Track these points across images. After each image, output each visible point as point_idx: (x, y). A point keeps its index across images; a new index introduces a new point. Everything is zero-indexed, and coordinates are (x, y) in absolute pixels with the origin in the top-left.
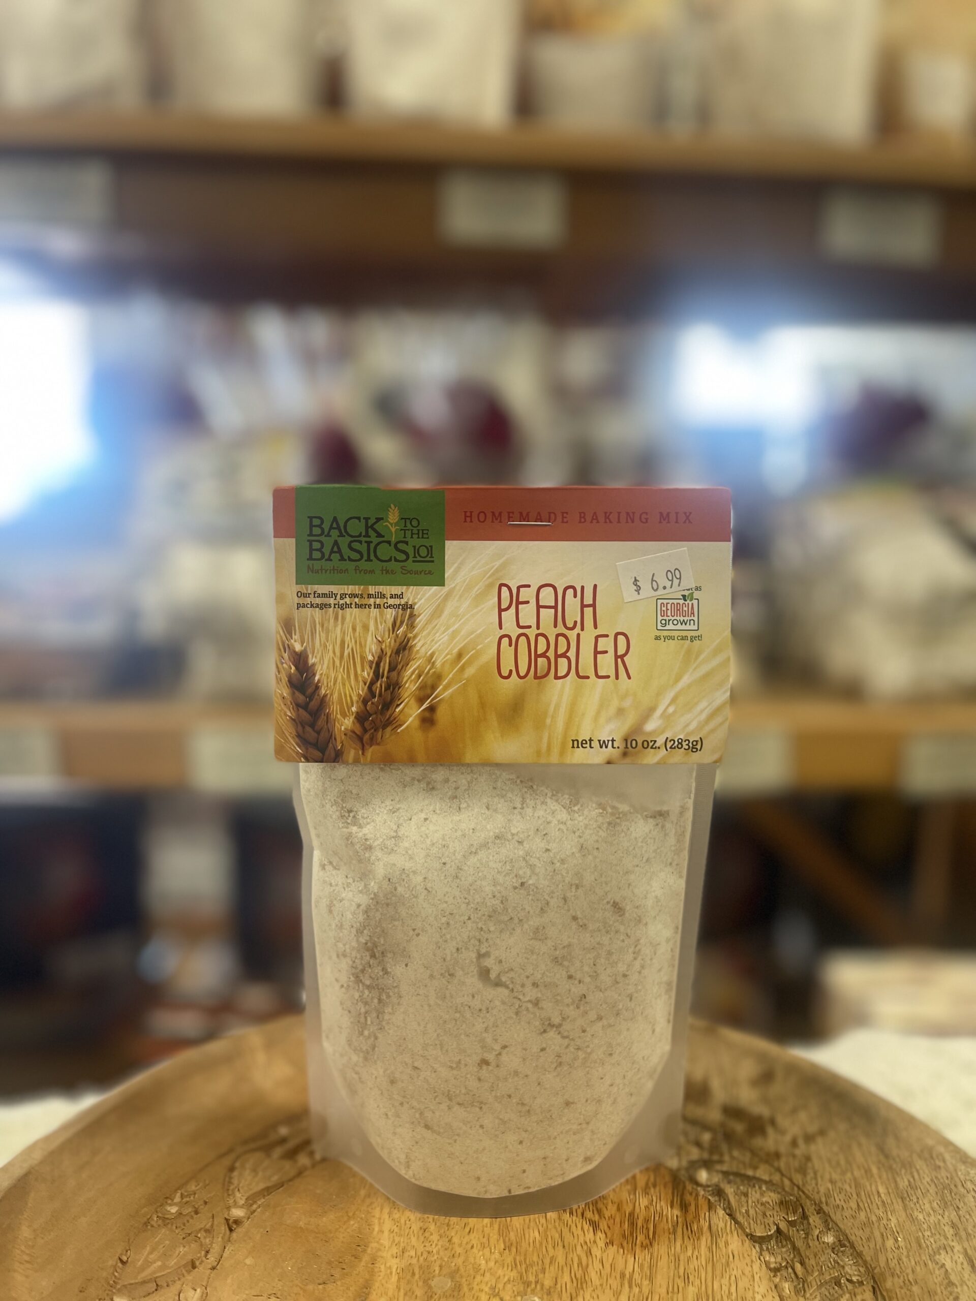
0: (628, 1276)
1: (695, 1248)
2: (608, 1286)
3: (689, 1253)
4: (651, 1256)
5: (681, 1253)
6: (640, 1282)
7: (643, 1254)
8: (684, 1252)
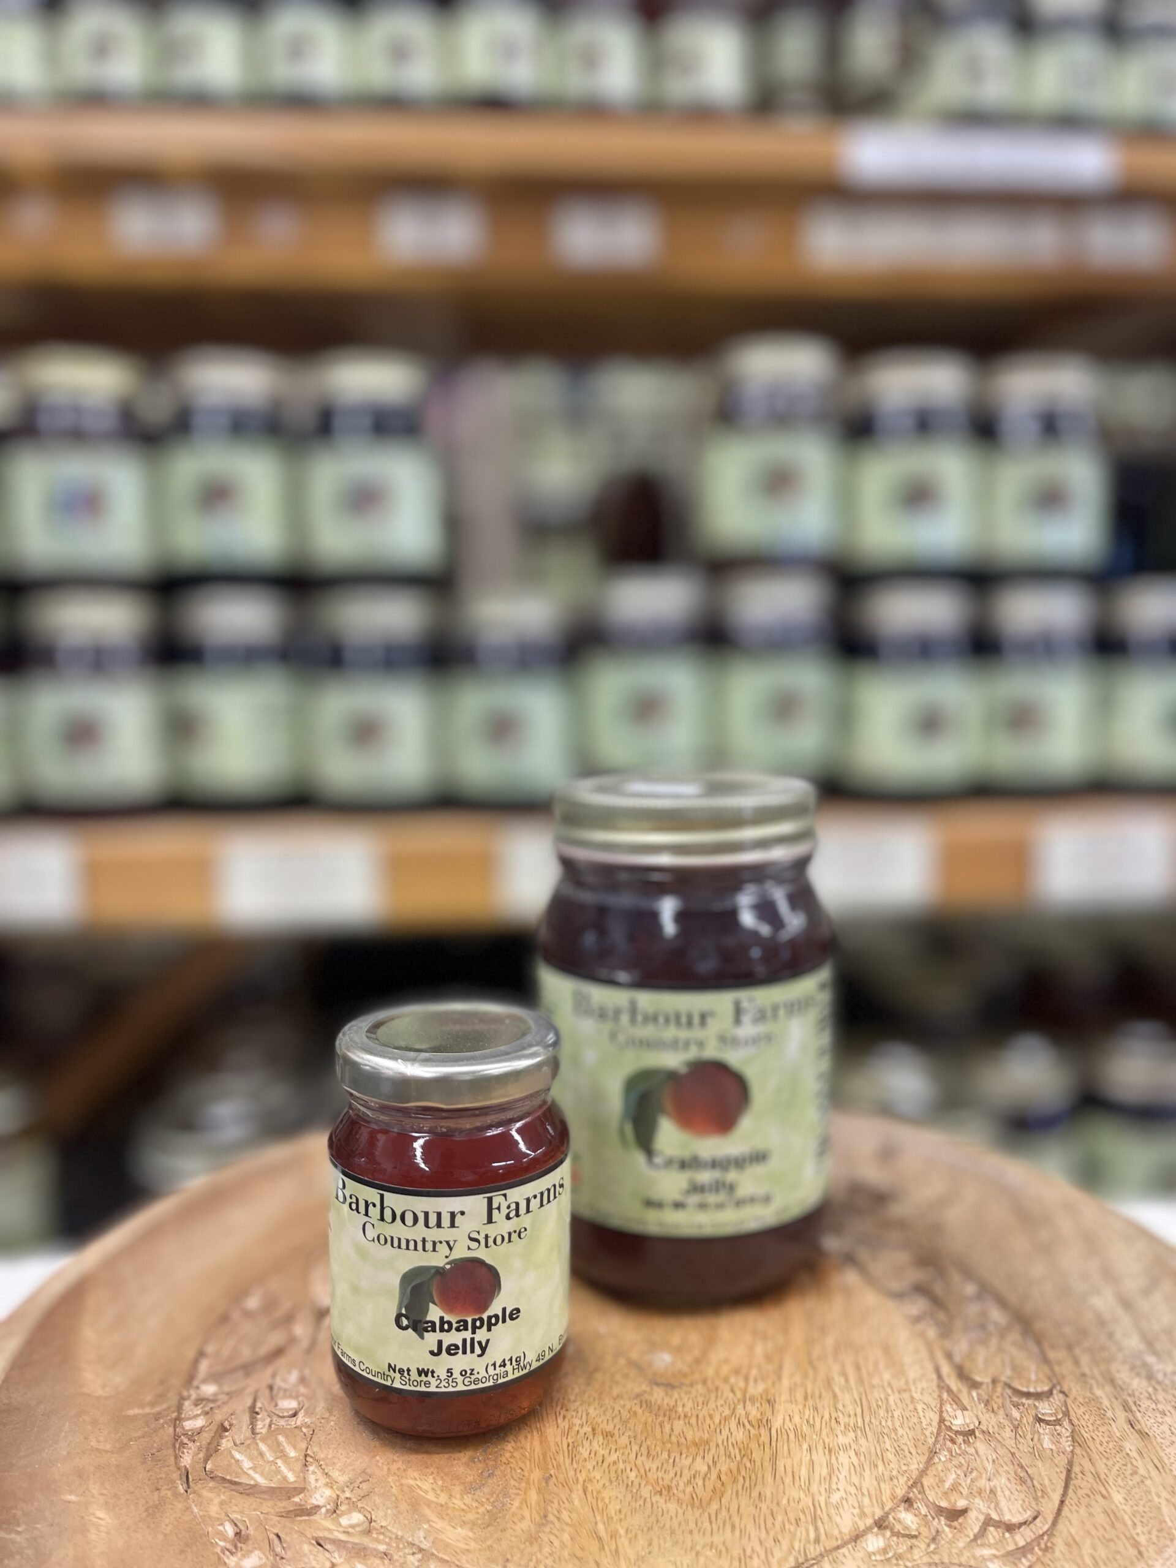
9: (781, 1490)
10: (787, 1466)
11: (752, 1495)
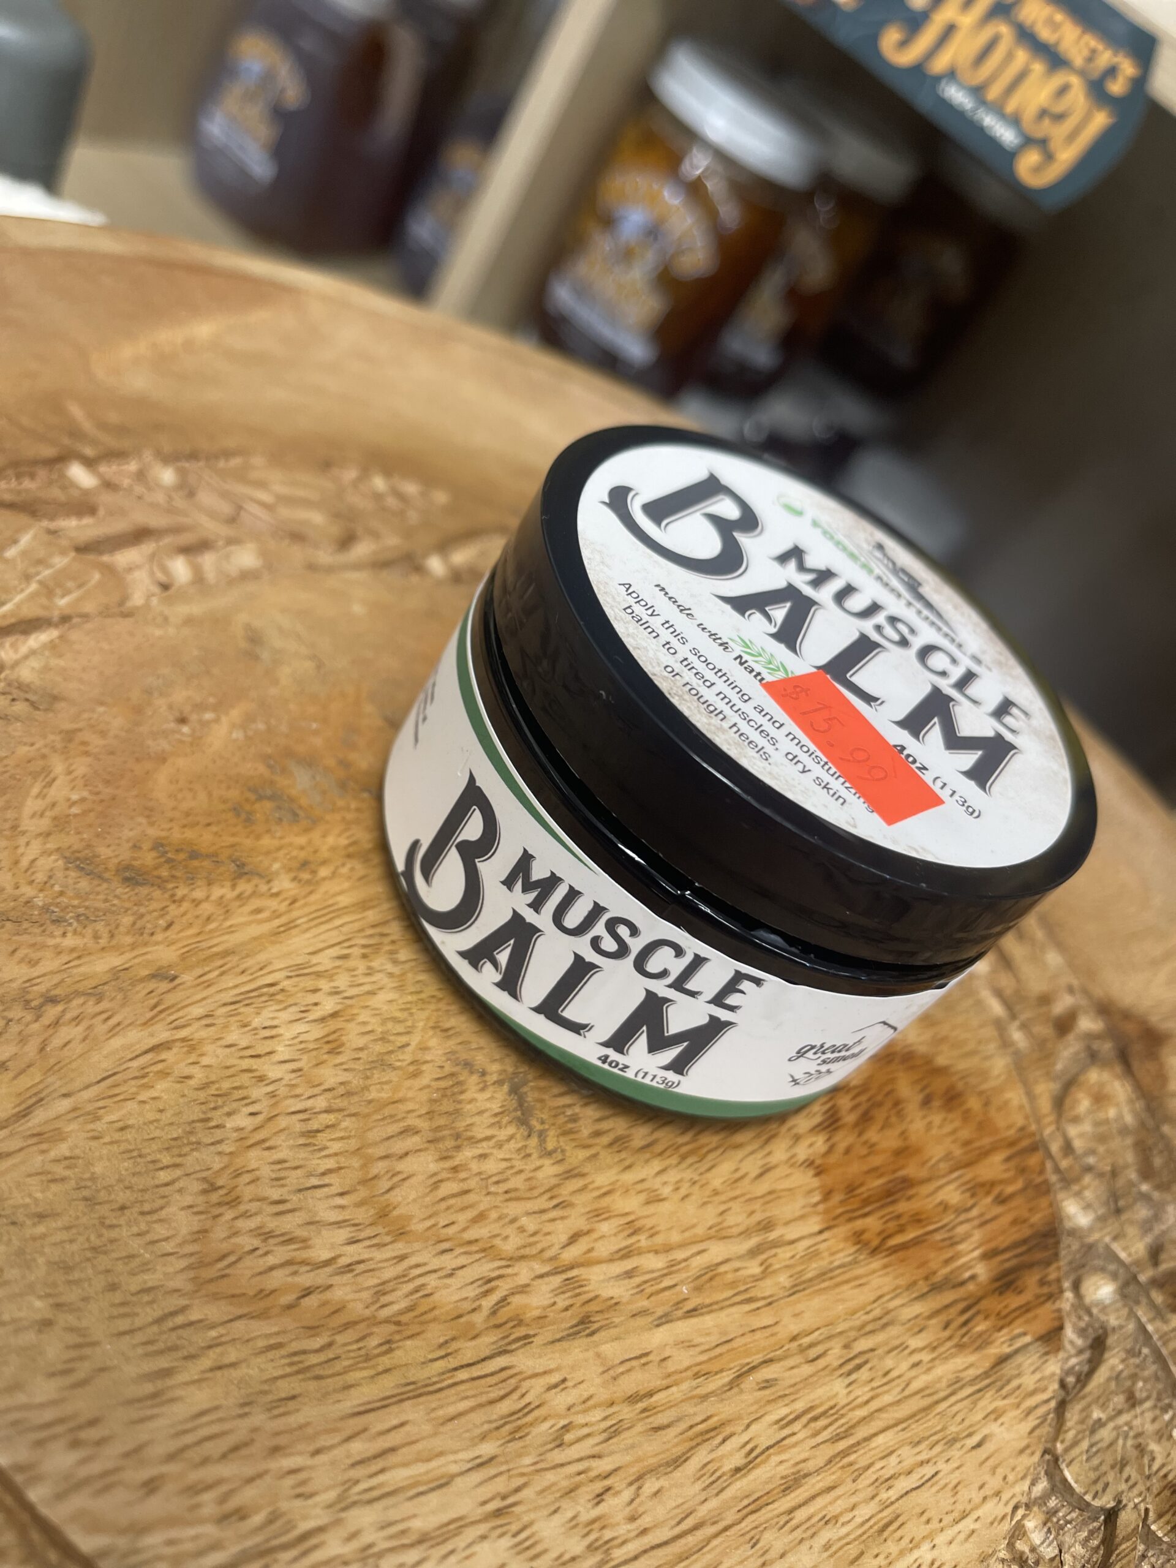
0: (773, 1235)
1: (935, 1348)
2: (723, 1208)
3: (915, 1343)
4: (850, 1263)
5: (904, 1324)
6: (777, 1266)
7: (841, 1246)
8: (909, 1330)
9: (324, 1441)
10: (407, 1428)
11: (281, 1383)
